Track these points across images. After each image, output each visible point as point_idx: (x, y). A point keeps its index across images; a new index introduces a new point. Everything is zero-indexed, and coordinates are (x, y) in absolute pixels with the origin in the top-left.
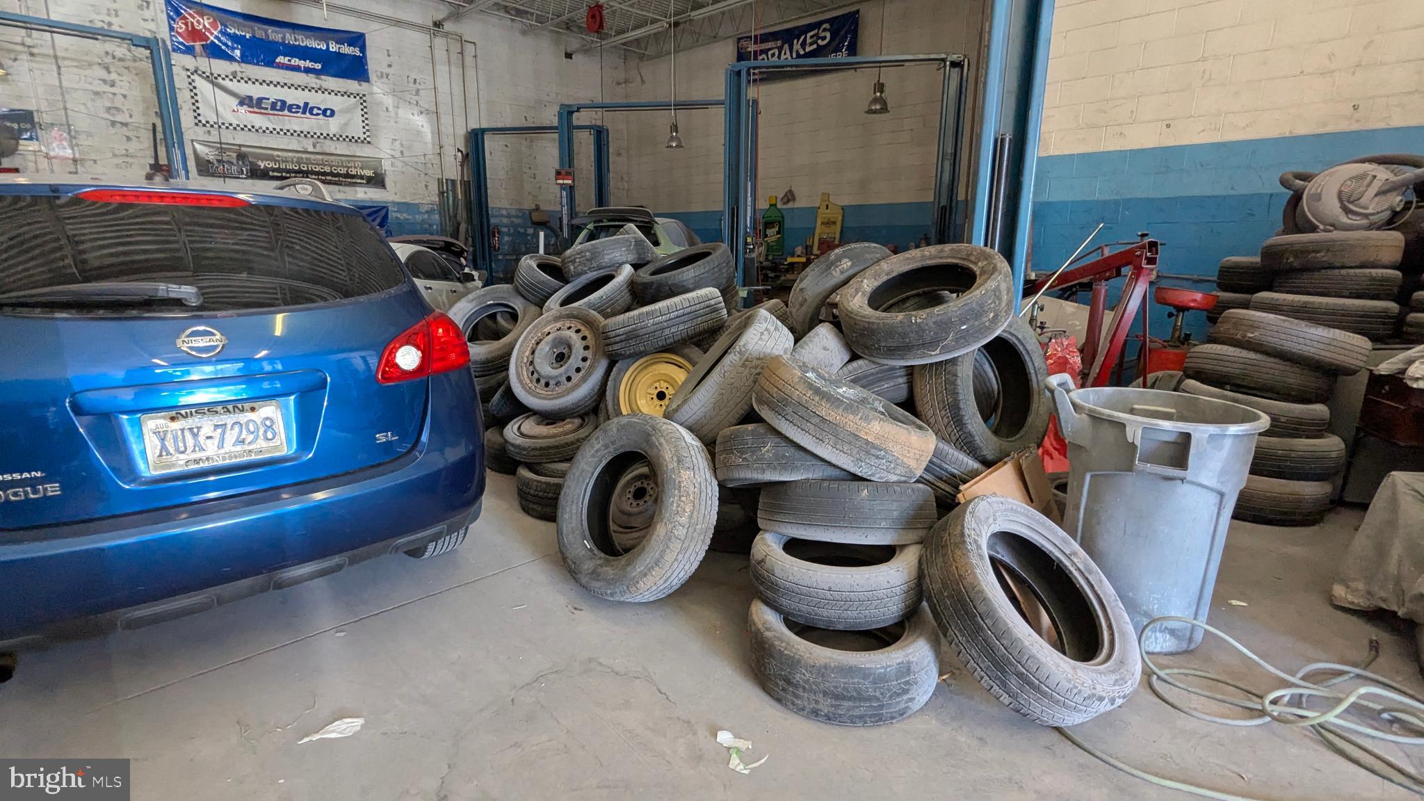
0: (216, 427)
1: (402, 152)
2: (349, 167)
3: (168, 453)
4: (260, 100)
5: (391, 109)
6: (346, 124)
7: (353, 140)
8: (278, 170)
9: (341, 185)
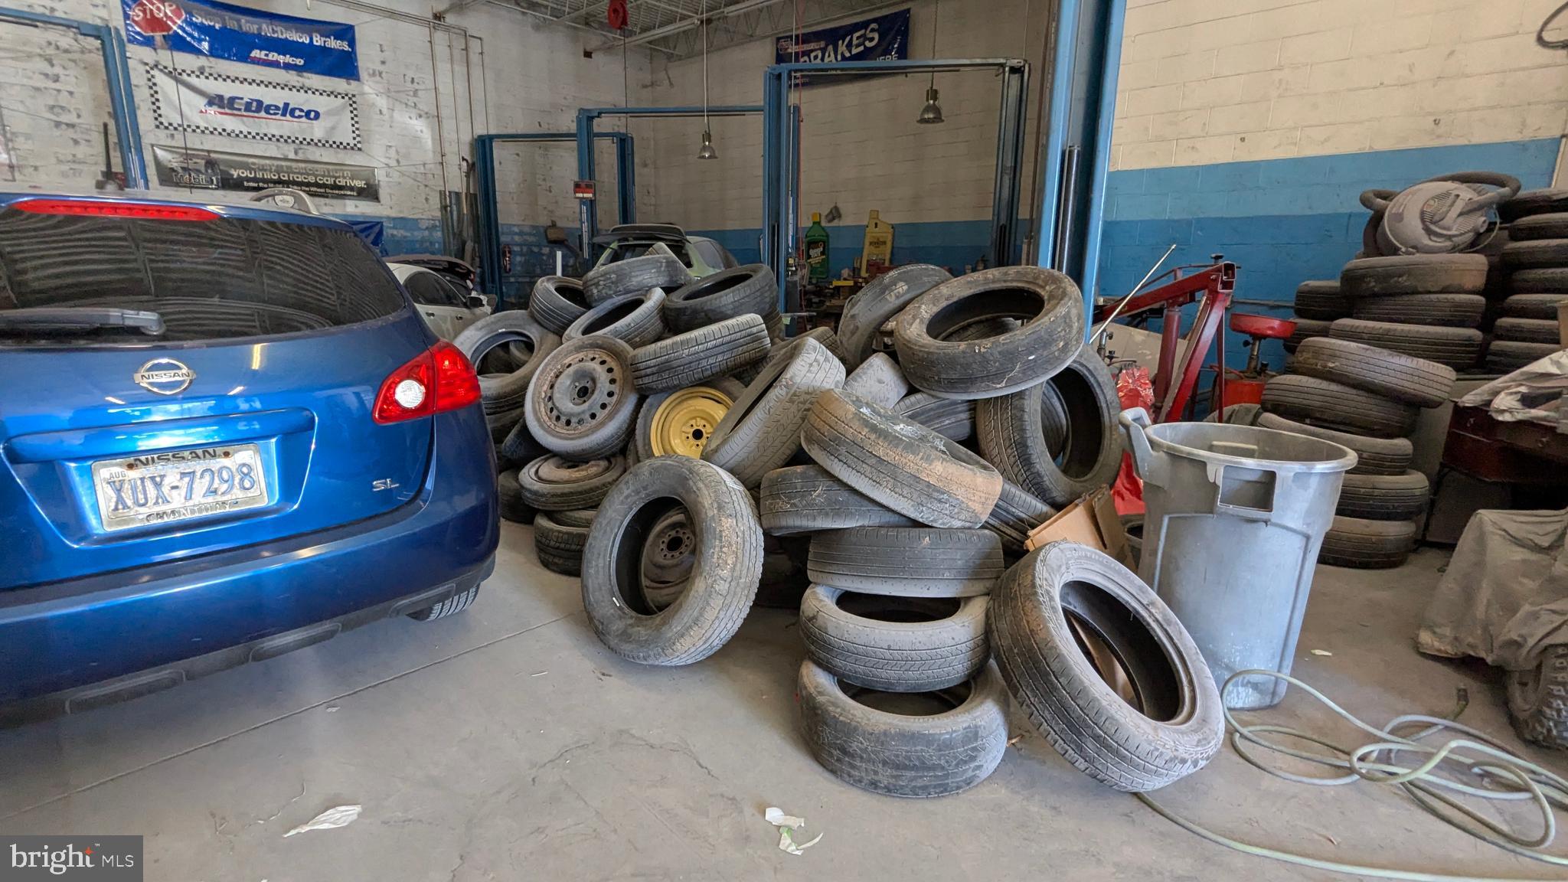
0: (183, 475)
1: (398, 161)
2: (336, 178)
3: (125, 506)
4: (232, 100)
5: (385, 111)
6: (333, 128)
7: (341, 147)
8: (255, 180)
9: (327, 197)
